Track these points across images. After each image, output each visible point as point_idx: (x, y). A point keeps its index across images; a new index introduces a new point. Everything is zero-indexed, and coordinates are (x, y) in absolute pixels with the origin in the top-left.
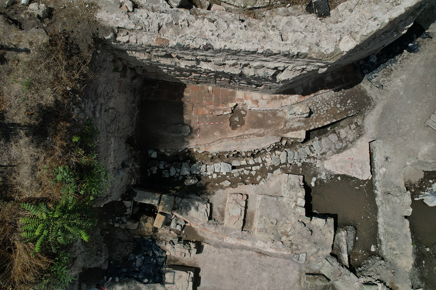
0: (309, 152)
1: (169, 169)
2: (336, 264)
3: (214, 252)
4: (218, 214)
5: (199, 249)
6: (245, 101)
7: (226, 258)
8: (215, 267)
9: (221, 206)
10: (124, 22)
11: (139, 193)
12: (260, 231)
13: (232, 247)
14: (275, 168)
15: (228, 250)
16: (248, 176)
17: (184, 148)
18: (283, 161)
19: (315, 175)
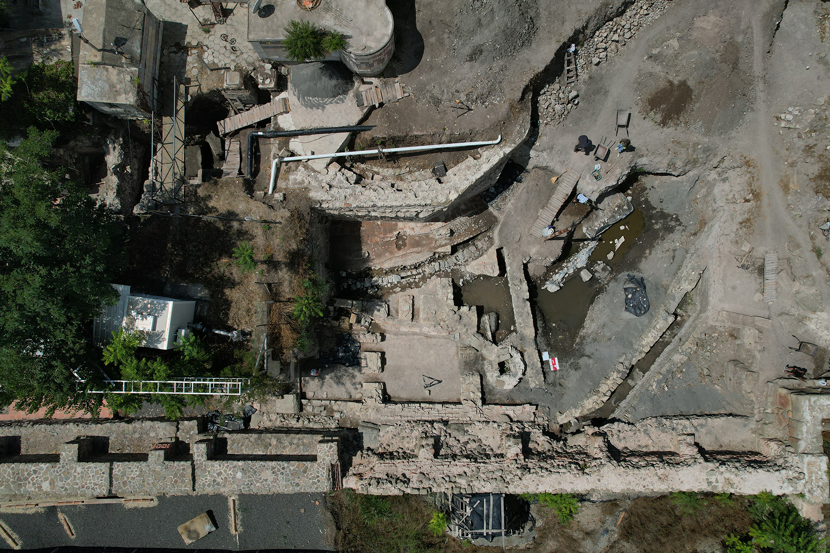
0: (455, 261)
1: (355, 284)
2: (481, 338)
3: (394, 339)
4: (394, 312)
5: (383, 338)
6: (405, 230)
7: (403, 343)
8: (396, 350)
9: (395, 306)
10: (325, 197)
11: (338, 300)
12: (425, 320)
13: (406, 334)
14: (432, 275)
15: (404, 336)
16: (413, 283)
17: (365, 266)
18: (437, 269)
19: (462, 278)
